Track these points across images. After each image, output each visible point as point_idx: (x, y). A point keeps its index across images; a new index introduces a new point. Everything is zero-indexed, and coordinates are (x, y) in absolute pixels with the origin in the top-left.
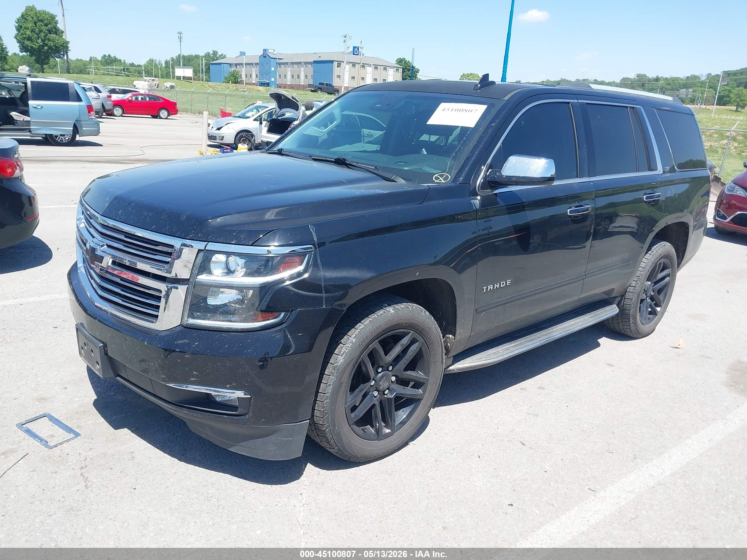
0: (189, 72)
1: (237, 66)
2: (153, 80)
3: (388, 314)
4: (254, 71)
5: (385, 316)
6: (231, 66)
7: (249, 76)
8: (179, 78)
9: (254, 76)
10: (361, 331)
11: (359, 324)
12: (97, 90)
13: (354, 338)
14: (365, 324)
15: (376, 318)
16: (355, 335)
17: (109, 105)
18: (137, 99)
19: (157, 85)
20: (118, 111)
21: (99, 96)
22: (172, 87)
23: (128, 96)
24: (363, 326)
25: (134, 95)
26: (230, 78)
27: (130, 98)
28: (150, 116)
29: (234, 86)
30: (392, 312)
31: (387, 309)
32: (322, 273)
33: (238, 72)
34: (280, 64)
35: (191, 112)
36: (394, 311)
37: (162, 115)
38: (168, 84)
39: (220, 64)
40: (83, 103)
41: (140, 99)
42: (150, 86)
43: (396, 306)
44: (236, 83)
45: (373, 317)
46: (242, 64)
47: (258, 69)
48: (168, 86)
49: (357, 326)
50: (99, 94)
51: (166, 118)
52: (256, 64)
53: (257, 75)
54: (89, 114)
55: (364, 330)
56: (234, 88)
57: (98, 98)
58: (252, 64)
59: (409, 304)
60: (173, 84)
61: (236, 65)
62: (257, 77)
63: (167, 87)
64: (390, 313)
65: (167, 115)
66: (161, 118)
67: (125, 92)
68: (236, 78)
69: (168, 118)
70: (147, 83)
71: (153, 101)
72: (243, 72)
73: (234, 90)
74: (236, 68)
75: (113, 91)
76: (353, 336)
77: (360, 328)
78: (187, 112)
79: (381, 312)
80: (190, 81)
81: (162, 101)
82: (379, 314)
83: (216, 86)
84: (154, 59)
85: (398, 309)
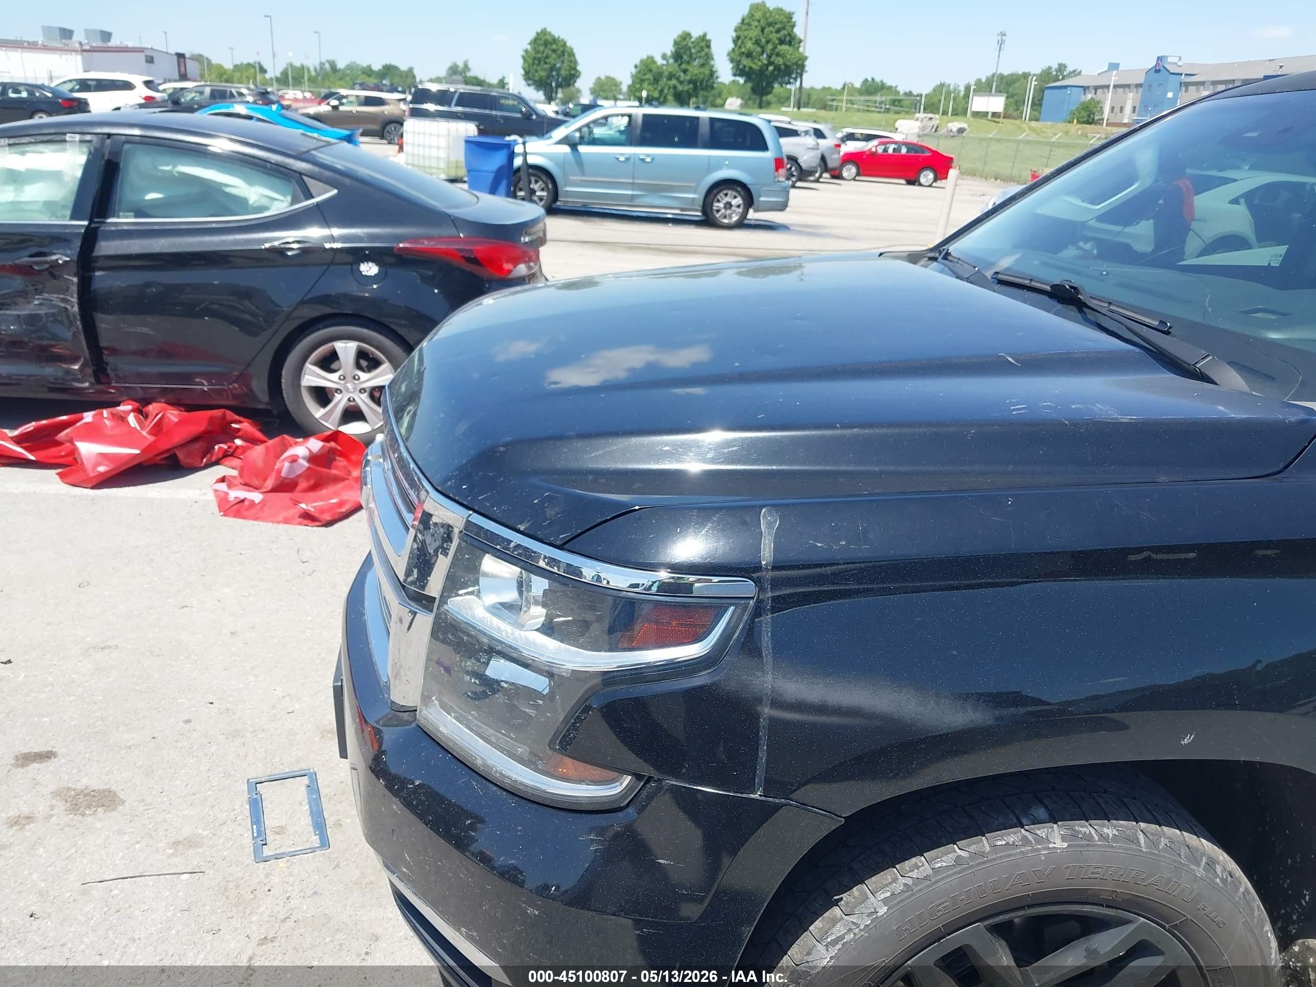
0: (997, 103)
1: (1098, 91)
2: (931, 119)
3: (1039, 850)
4: (1131, 99)
5: (1023, 853)
6: (1085, 90)
7: (1117, 110)
8: (976, 114)
9: (1128, 109)
10: (915, 884)
11: (914, 860)
12: (819, 134)
13: (885, 901)
14: (939, 865)
15: (983, 854)
16: (888, 894)
17: (834, 161)
18: (885, 150)
19: (935, 127)
20: (850, 171)
21: (818, 144)
22: (961, 131)
23: (872, 145)
24: (926, 870)
25: (881, 144)
26: (1080, 113)
27: (874, 150)
28: (903, 181)
29: (1079, 129)
30: (1059, 844)
31: (1038, 832)
32: (769, 678)
33: (1099, 102)
34: (1187, 85)
35: (981, 177)
36: (1065, 845)
37: (923, 180)
38: (955, 126)
39: (1066, 87)
40: (768, 155)
41: (890, 151)
42: (923, 128)
43: (1084, 828)
44: (1090, 123)
45: (973, 848)
46: (1108, 87)
47: (1139, 96)
48: (955, 129)
49: (907, 864)
50: (821, 141)
51: (930, 186)
52: (1138, 86)
53: (1134, 108)
54: (776, 174)
55: (928, 886)
56: (1080, 132)
57: (816, 147)
58: (1128, 86)
59: (1142, 825)
60: (965, 126)
61: (1096, 88)
62: (1134, 112)
63: (951, 131)
64: (1049, 848)
65: (932, 181)
66: (920, 185)
67: (869, 138)
68: (1090, 113)
69: (934, 184)
70: (918, 124)
71: (913, 154)
72: (1108, 100)
73: (1078, 135)
74: (1095, 94)
75: (851, 137)
76: (882, 896)
77: (915, 874)
78: (974, 175)
79: (1012, 836)
80: (997, 120)
81: (928, 154)
82: (1000, 843)
83: (1044, 130)
84: (947, 82)
85: (1089, 837)
